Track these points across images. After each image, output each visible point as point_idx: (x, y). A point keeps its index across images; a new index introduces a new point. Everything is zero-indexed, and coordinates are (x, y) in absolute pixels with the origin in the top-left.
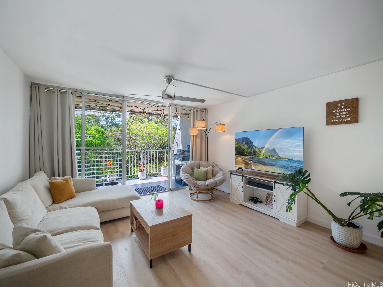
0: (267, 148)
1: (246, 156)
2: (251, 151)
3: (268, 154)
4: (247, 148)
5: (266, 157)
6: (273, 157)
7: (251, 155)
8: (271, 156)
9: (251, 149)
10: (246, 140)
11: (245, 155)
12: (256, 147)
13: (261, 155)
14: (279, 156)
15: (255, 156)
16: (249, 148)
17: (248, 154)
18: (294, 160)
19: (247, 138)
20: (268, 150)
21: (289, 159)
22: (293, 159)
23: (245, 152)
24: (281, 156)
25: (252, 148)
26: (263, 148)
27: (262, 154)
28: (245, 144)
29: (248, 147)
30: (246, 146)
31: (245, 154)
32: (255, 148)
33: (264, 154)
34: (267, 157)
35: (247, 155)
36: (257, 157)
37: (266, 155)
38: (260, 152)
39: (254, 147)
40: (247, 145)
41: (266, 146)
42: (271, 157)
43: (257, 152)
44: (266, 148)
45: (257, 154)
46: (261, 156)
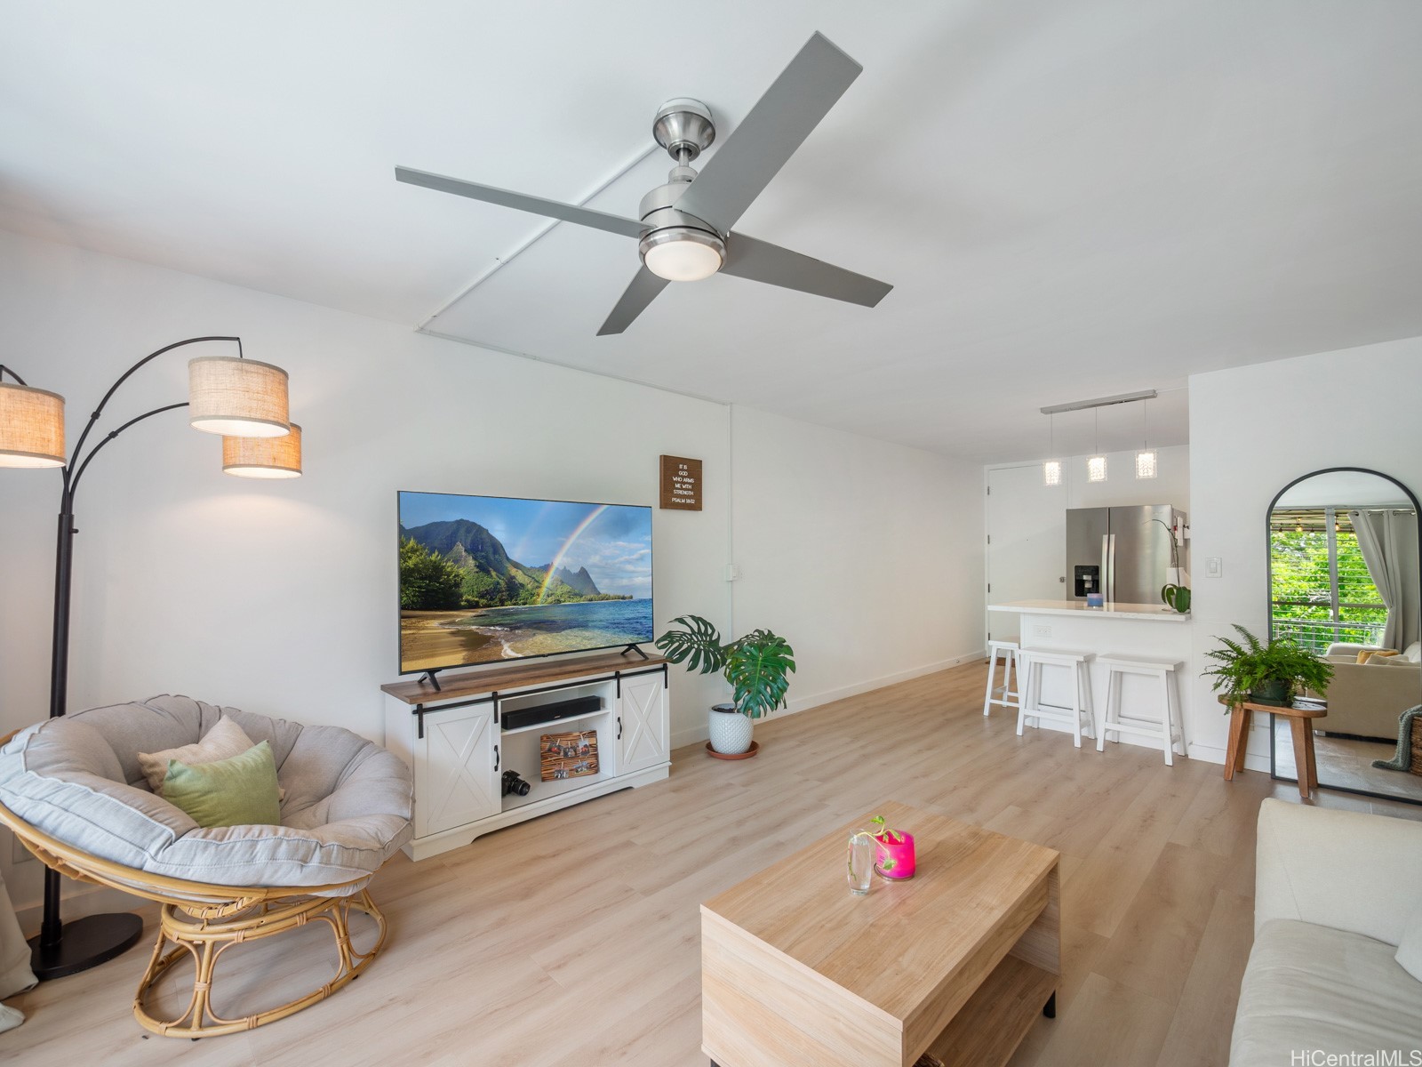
0: (562, 568)
1: (472, 606)
2: (498, 583)
3: (567, 588)
4: (478, 570)
5: (559, 601)
6: (582, 596)
7: (497, 600)
8: (576, 595)
9: (494, 574)
10: (472, 535)
11: (463, 603)
12: (517, 565)
13: (538, 595)
14: (599, 593)
15: (515, 604)
16: (488, 573)
17: (482, 596)
18: (634, 598)
19: (474, 524)
20: (565, 575)
21: (623, 598)
22: (631, 597)
23: (463, 590)
24: (603, 592)
25: (500, 571)
26: (546, 568)
27: (543, 591)
28: (464, 553)
29: (483, 568)
30: (471, 562)
31: (467, 601)
32: (513, 572)
33: (550, 592)
34: (562, 599)
35: (477, 602)
36: (524, 604)
37: (559, 592)
38: (536, 584)
39: (508, 565)
40: (474, 559)
41: (559, 561)
42: (575, 599)
43: (522, 586)
44: (557, 568)
45: (523, 594)
46: (540, 601)
